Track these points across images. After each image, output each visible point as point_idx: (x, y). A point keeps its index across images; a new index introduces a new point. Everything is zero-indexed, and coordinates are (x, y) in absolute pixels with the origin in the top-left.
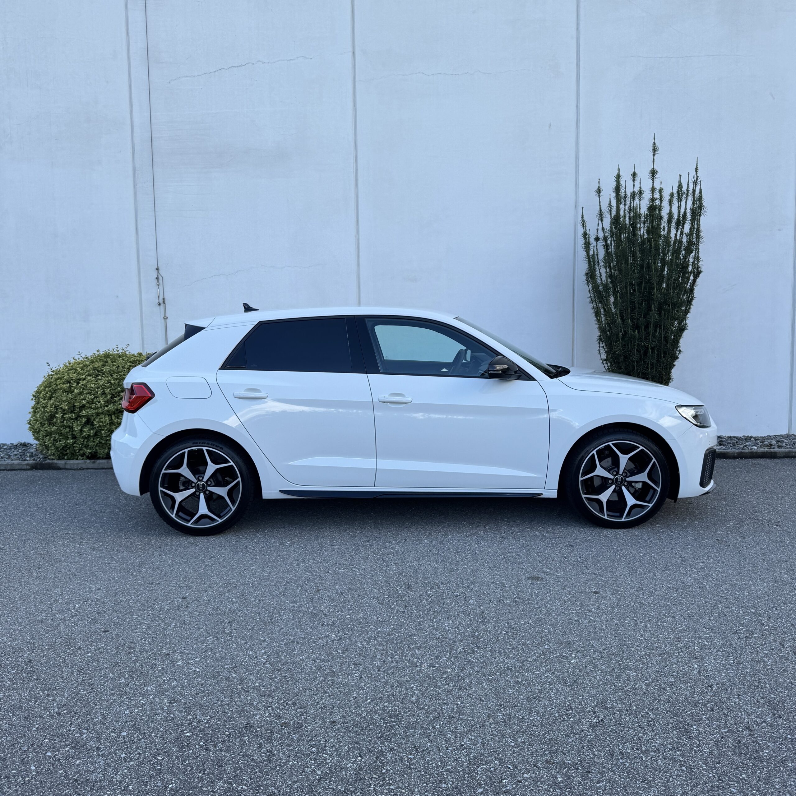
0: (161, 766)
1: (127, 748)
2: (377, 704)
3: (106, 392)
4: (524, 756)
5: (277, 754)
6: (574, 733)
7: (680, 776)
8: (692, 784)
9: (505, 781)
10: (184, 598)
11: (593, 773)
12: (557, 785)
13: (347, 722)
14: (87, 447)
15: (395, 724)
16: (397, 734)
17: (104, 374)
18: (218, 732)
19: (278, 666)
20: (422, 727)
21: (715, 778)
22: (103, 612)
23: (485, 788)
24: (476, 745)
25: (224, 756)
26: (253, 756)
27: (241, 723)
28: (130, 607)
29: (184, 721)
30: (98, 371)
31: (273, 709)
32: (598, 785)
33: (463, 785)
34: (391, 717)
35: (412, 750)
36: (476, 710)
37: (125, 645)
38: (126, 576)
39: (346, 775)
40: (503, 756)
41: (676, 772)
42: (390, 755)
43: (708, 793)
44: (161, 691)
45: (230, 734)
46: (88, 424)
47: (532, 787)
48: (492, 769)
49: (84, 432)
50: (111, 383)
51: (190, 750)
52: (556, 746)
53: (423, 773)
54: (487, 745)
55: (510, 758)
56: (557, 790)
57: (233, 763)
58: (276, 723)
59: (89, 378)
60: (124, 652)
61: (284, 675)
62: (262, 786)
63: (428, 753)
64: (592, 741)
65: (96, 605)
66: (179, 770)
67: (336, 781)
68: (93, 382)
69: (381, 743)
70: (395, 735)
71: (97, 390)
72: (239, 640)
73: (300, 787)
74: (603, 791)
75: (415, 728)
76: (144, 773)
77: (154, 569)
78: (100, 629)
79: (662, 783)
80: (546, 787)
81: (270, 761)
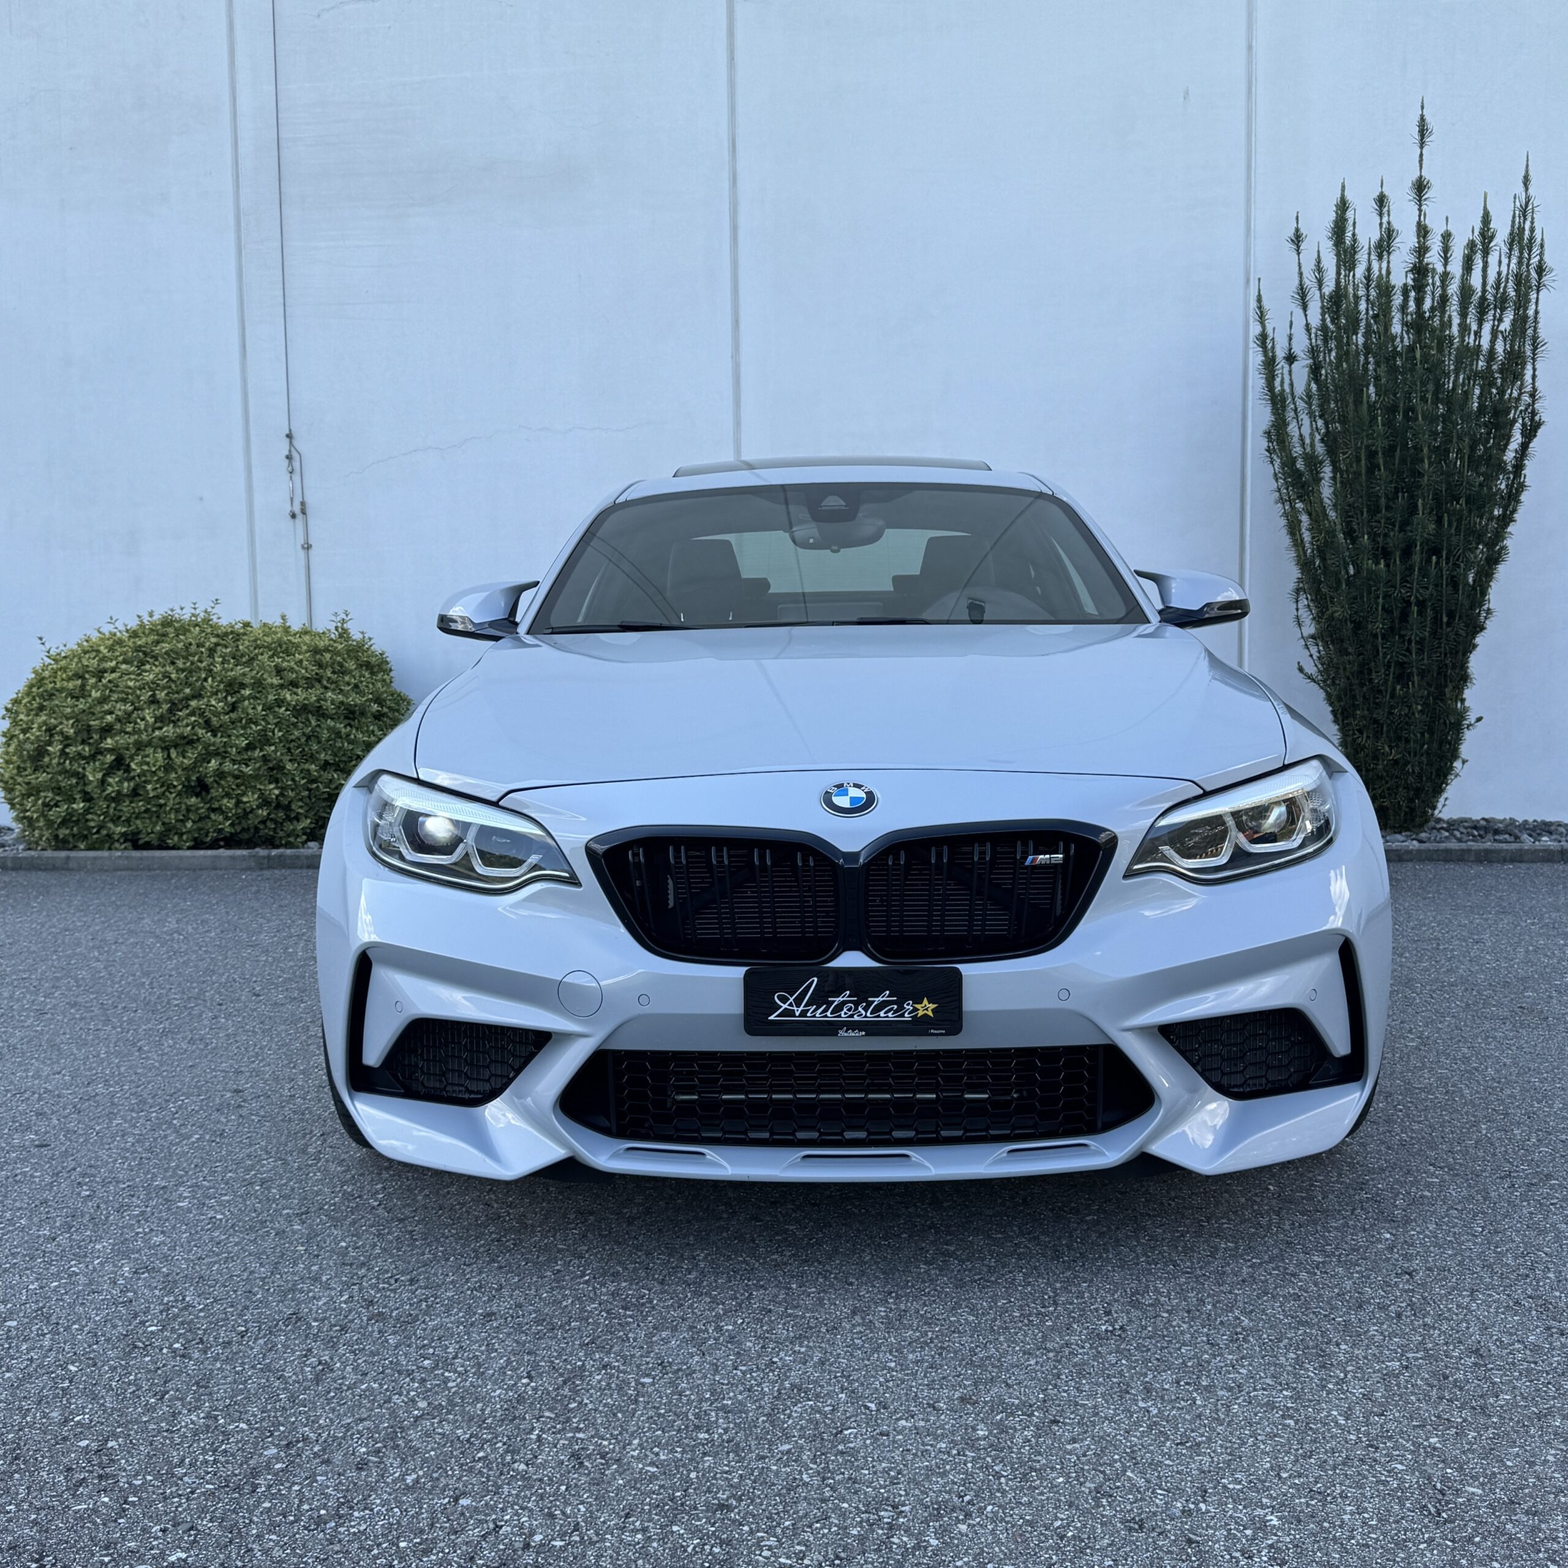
0: (70, 1382)
1: (9, 1348)
2: (603, 1285)
3: (158, 696)
4: (912, 1387)
5: (339, 1369)
6: (1045, 1349)
7: (1275, 1436)
8: (1301, 1451)
9: (850, 1431)
10: (237, 1091)
11: (1065, 1424)
12: (971, 1443)
13: (523, 1315)
14: (116, 820)
15: (631, 1320)
16: (628, 1339)
17: (156, 660)
18: (222, 1326)
19: (402, 1214)
20: (691, 1328)
21: (1361, 1442)
22: (49, 1112)
23: (796, 1442)
24: (804, 1364)
25: (218, 1369)
26: (283, 1370)
27: (281, 1312)
28: (113, 1104)
29: (152, 1306)
30: (145, 654)
31: (360, 1290)
32: (1069, 1447)
33: (747, 1436)
34: (625, 1308)
35: (653, 1369)
36: (829, 1299)
37: (74, 1169)
38: (126, 1052)
39: (483, 1410)
40: (862, 1385)
41: (1268, 1429)
42: (599, 1377)
43: (1334, 1468)
44: (122, 1251)
45: (246, 1331)
46: (119, 770)
47: (911, 1444)
48: (827, 1409)
49: (109, 785)
50: (171, 679)
51: (145, 1356)
52: (995, 1370)
53: (662, 1411)
54: (831, 1365)
55: (876, 1389)
56: (967, 1453)
57: (235, 1382)
58: (359, 1314)
59: (124, 666)
60: (68, 1182)
61: (410, 1228)
62: (283, 1425)
63: (687, 1375)
64: (1084, 1364)
65: (40, 1099)
66: (108, 1391)
67: (456, 1421)
68: (133, 677)
69: (586, 1355)
70: (623, 1340)
71: (138, 692)
72: (332, 1167)
73: (368, 1429)
74: (1078, 1459)
75: (675, 1329)
76: (30, 1392)
77: (191, 1041)
78: (33, 1140)
79: (1226, 1448)
80: (944, 1445)
81: (318, 1380)
